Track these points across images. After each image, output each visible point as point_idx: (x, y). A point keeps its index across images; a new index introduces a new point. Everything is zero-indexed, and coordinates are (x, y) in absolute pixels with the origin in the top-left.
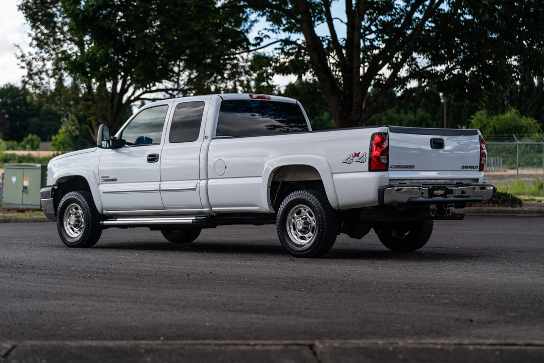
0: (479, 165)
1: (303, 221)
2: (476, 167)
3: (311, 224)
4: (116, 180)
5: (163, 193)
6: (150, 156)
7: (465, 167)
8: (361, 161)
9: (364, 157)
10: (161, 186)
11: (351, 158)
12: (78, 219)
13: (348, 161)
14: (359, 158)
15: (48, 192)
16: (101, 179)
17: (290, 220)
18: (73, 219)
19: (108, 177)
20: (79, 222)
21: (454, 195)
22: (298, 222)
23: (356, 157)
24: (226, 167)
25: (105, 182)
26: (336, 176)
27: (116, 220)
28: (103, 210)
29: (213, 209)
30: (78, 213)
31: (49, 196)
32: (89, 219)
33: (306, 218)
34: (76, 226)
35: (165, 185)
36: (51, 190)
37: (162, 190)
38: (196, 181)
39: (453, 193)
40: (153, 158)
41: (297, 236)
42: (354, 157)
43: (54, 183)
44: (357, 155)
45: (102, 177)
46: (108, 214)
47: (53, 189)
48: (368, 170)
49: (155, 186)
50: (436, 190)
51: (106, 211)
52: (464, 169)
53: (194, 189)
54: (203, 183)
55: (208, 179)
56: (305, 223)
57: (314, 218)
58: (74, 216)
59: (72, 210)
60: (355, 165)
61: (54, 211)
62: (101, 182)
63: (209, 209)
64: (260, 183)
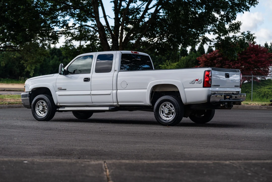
0: (240, 85)
1: (168, 109)
2: (239, 86)
3: (171, 111)
4: (66, 89)
5: (92, 96)
6: (85, 79)
7: (235, 86)
8: (199, 83)
9: (201, 81)
10: (91, 93)
11: (194, 81)
12: (43, 108)
13: (193, 83)
14: (198, 81)
15: (27, 95)
16: (57, 89)
17: (161, 109)
18: (41, 108)
19: (61, 88)
20: (44, 109)
21: (233, 98)
22: (165, 110)
23: (197, 81)
24: (127, 84)
25: (59, 90)
26: (186, 89)
27: (64, 108)
28: (57, 103)
29: (119, 103)
30: (44, 105)
31: (27, 96)
32: (50, 108)
33: (169, 108)
34: (42, 111)
35: (93, 92)
36: (28, 94)
37: (92, 95)
38: (111, 91)
39: (232, 98)
40: (87, 80)
41: (164, 116)
42: (196, 81)
43: (30, 91)
44: (197, 80)
45: (58, 88)
46: (60, 105)
47: (29, 94)
48: (202, 87)
49: (88, 92)
50: (227, 96)
51: (59, 104)
52: (235, 87)
53: (110, 94)
54: (115, 91)
55: (117, 90)
56: (169, 110)
57: (173, 108)
58: (42, 106)
59: (40, 103)
60: (196, 84)
61: (29, 104)
62: (57, 90)
63: (117, 104)
64: (146, 92)
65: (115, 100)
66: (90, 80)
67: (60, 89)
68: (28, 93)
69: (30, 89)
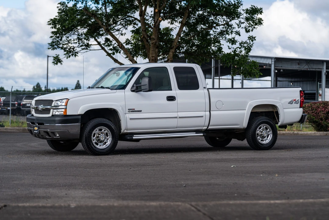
4: (141, 111)
5: (179, 119)
6: (169, 97)
8: (297, 103)
10: (179, 115)
13: (291, 103)
16: (127, 110)
19: (134, 109)
23: (295, 101)
24: (223, 104)
25: (131, 113)
26: (286, 110)
28: (125, 130)
37: (179, 117)
38: (203, 112)
40: (171, 99)
44: (295, 100)
45: (129, 109)
46: (127, 133)
48: (299, 107)
49: (175, 115)
54: (207, 113)
60: (294, 105)
61: (79, 132)
62: (127, 112)
63: (206, 128)
64: (245, 113)
65: (207, 124)
66: (175, 99)
67: (132, 111)
68: (80, 117)
69: (81, 110)
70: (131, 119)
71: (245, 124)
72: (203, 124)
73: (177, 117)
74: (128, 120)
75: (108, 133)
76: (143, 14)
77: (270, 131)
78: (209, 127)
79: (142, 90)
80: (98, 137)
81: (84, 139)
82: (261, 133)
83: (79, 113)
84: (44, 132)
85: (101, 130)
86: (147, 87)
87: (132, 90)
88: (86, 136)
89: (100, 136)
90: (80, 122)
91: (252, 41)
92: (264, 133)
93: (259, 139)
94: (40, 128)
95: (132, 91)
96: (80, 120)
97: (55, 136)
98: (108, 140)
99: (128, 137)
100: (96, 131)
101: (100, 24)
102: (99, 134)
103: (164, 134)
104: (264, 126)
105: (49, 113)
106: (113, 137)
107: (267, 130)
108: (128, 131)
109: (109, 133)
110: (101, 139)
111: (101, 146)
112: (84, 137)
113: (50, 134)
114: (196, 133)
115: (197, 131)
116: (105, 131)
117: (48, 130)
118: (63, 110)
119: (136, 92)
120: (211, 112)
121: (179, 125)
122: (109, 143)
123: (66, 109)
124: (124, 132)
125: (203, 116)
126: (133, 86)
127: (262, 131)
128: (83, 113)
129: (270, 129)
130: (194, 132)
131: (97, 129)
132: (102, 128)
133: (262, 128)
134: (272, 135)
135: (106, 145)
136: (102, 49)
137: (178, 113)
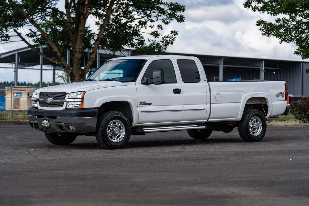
4: (150, 104)
5: (184, 112)
6: (175, 90)
9: (284, 94)
10: (184, 108)
11: (279, 94)
13: (278, 96)
18: (117, 130)
19: (145, 102)
23: (281, 94)
24: (222, 97)
25: (142, 105)
26: (274, 103)
28: (136, 123)
31: (96, 114)
37: (185, 110)
38: (205, 105)
40: (177, 91)
44: (281, 93)
45: (140, 102)
49: (180, 108)
54: (208, 106)
60: (280, 98)
61: (96, 125)
62: (139, 105)
63: (207, 120)
64: (240, 106)
65: (207, 116)
66: (181, 92)
67: (143, 104)
68: (97, 110)
69: (97, 103)
70: (142, 112)
71: (239, 117)
72: (204, 116)
73: (182, 110)
74: (140, 113)
75: (121, 126)
76: (69, 6)
77: (260, 123)
78: (209, 120)
79: (154, 83)
80: (112, 130)
81: (101, 132)
82: (253, 125)
83: (95, 106)
84: (57, 125)
85: (114, 123)
86: (159, 80)
87: (143, 82)
88: (102, 129)
89: (115, 130)
90: (97, 115)
91: (175, 35)
92: (256, 125)
93: (251, 132)
94: (50, 122)
95: (142, 84)
96: (97, 113)
97: (70, 129)
98: (121, 133)
99: (138, 130)
100: (111, 124)
101: (25, 15)
102: (113, 128)
103: (170, 126)
104: (255, 119)
105: (62, 106)
106: (126, 131)
107: (258, 122)
108: (138, 124)
109: (123, 127)
110: (116, 133)
111: (115, 139)
112: (101, 131)
113: (64, 128)
114: (198, 126)
115: (199, 124)
116: (118, 124)
117: (62, 123)
118: (80, 103)
119: (147, 84)
120: (211, 104)
121: (184, 118)
122: (122, 136)
123: (82, 102)
124: (135, 125)
125: (204, 109)
126: (143, 79)
127: (253, 123)
128: (99, 106)
129: (260, 122)
130: (196, 125)
131: (112, 122)
132: (115, 122)
133: (253, 120)
134: (262, 127)
135: (120, 139)
136: (23, 40)
137: (183, 105)
